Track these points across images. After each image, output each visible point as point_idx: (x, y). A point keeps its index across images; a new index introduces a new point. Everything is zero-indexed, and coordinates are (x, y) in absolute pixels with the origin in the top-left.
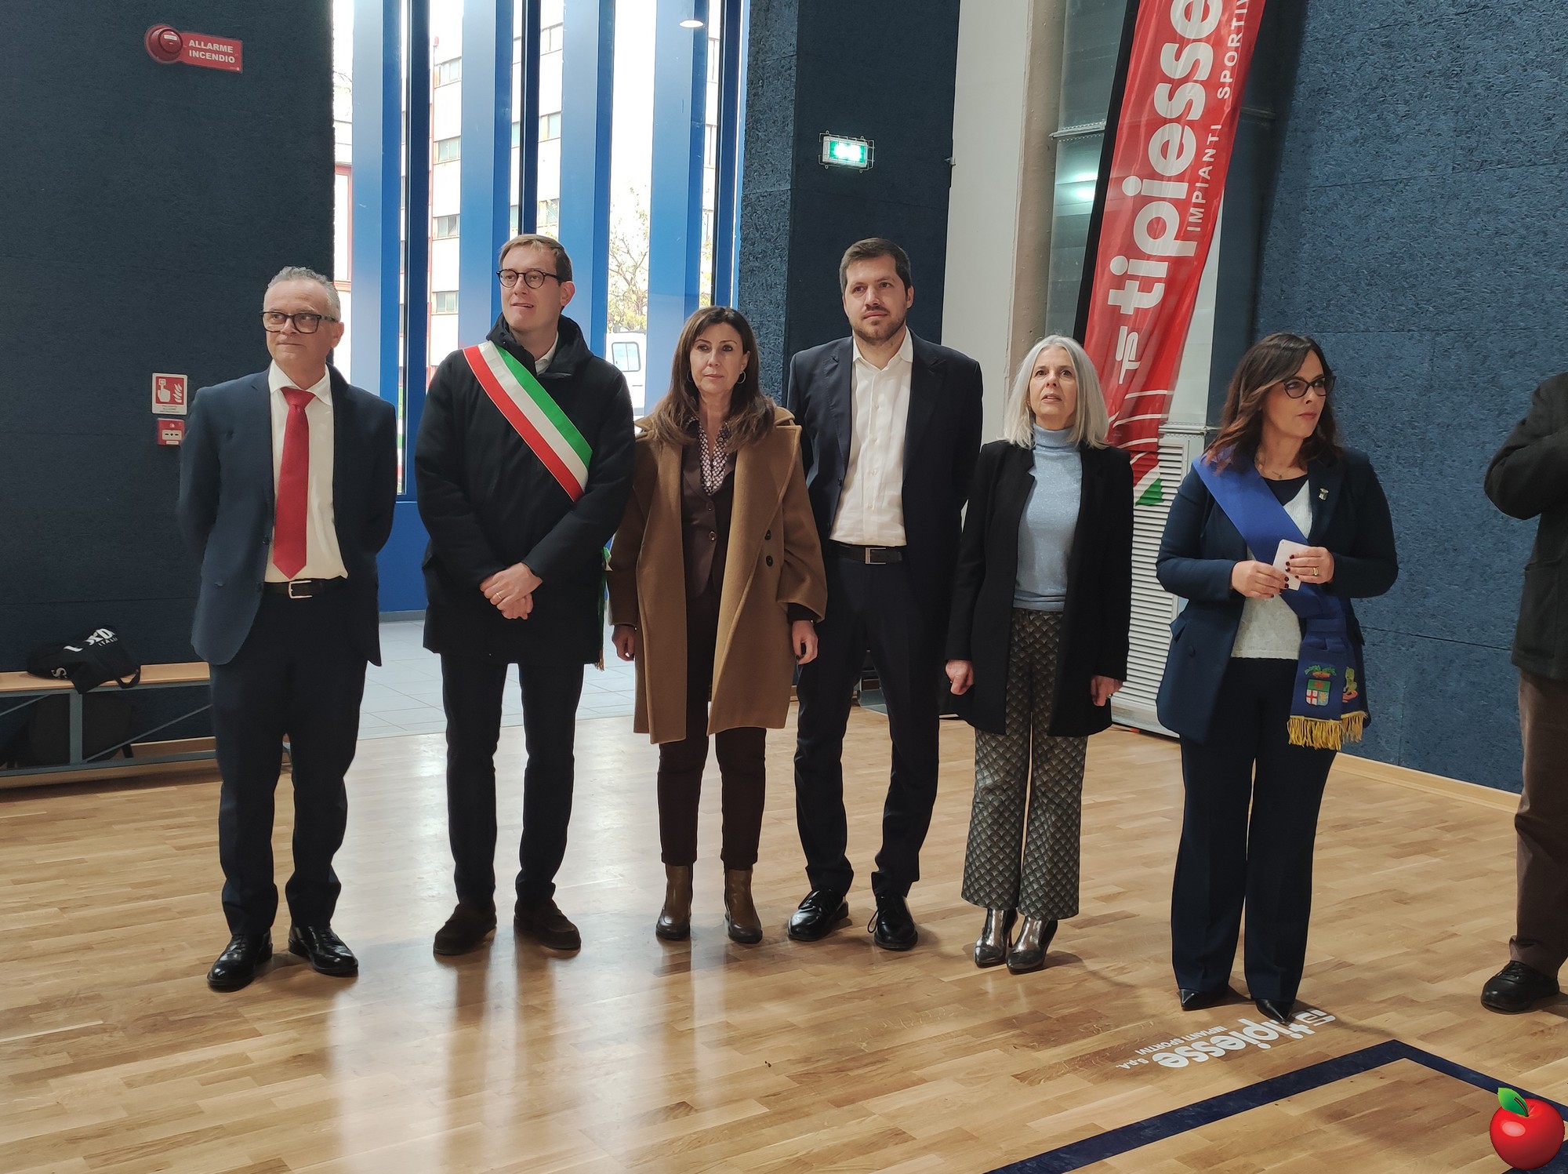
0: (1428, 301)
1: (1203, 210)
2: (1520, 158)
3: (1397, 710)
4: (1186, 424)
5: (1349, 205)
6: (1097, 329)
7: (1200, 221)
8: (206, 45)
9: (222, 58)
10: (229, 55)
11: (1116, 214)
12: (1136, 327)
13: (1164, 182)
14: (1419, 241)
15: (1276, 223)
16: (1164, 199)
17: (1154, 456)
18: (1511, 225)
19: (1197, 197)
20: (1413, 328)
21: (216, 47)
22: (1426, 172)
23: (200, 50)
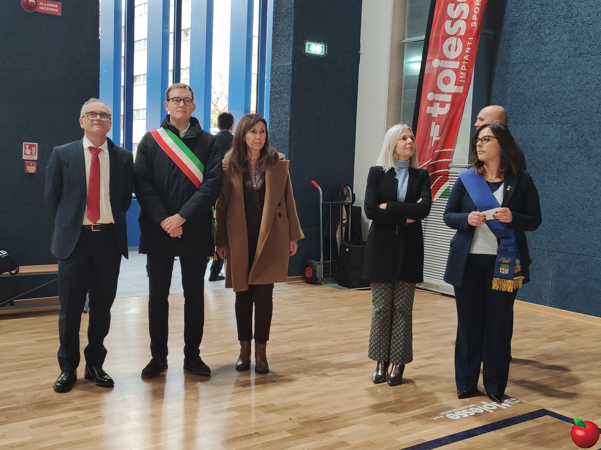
0: (559, 111)
1: (466, 73)
2: (596, 52)
3: (549, 283)
4: (460, 163)
5: (527, 71)
6: (422, 123)
7: (465, 78)
8: (46, 4)
9: (53, 10)
10: (56, 8)
11: (429, 75)
12: (439, 122)
13: (449, 61)
14: (555, 86)
15: (496, 79)
16: (449, 69)
17: (446, 177)
18: (593, 80)
19: (463, 68)
20: (553, 122)
21: (51, 5)
22: (558, 58)
23: (44, 6)
